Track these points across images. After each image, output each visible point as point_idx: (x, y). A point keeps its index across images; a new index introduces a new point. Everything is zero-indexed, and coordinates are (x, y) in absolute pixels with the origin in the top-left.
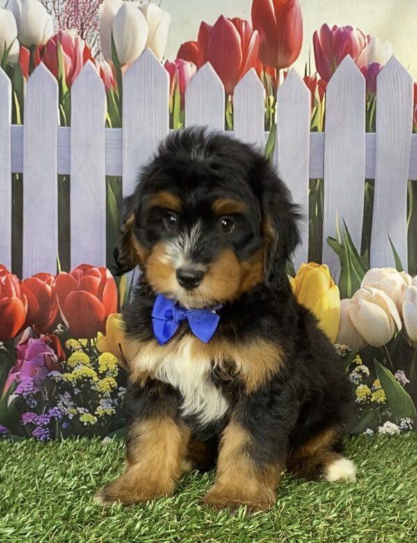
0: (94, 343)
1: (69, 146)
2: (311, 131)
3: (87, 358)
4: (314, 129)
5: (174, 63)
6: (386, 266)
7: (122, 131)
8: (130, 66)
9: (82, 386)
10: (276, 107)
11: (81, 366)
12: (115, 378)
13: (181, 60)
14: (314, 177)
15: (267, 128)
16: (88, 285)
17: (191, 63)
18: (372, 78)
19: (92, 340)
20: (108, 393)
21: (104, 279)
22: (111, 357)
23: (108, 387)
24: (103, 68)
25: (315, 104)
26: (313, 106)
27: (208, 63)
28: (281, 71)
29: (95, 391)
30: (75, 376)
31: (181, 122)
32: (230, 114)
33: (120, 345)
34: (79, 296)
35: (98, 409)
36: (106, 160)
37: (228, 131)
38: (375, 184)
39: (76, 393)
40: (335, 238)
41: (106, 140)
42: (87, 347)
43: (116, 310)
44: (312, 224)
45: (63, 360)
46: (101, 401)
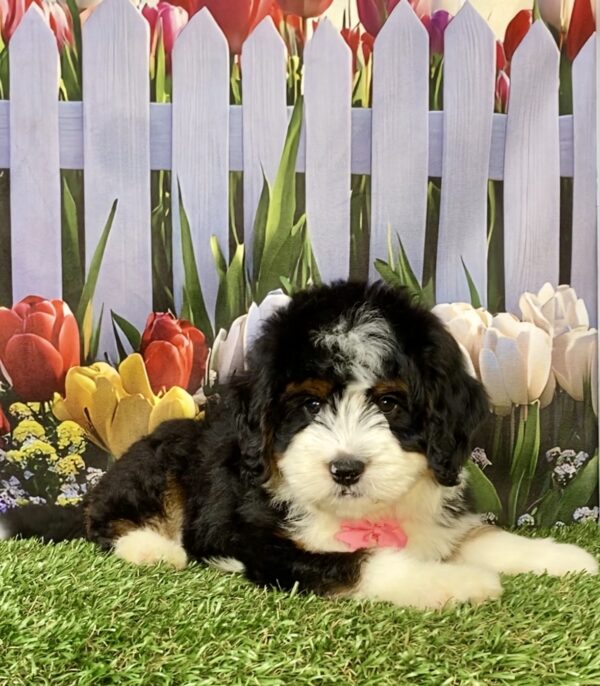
0: (50, 408)
1: (8, 128)
2: (353, 106)
3: (40, 429)
4: (357, 104)
5: (156, 8)
6: (458, 301)
7: (82, 105)
8: (92, 12)
9: (36, 467)
10: (303, 72)
11: (33, 440)
12: (81, 455)
13: (165, 3)
14: (358, 172)
15: (290, 102)
16: (38, 326)
17: (180, 8)
18: (438, 31)
19: (46, 404)
20: (72, 477)
21: (61, 318)
22: (75, 426)
23: (73, 467)
24: (54, 14)
25: (358, 68)
26: (355, 71)
27: (205, 10)
28: (309, 21)
29: (54, 474)
30: (24, 454)
31: (167, 93)
32: (237, 81)
33: (86, 410)
34: (25, 341)
35: (59, 497)
36: (61, 146)
37: (234, 106)
38: (442, 185)
39: (27, 478)
40: (386, 261)
41: (60, 118)
42: (40, 414)
43: (79, 362)
44: (354, 241)
45: (7, 433)
46: (64, 487)
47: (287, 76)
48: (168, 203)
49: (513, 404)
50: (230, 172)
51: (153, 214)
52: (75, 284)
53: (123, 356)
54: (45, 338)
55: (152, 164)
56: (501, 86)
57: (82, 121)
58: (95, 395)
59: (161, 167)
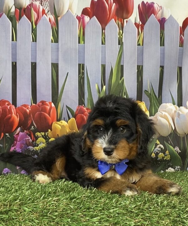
0: (47, 134)
1: (36, 50)
3: (44, 141)
4: (139, 45)
5: (80, 16)
6: (168, 102)
7: (58, 44)
8: (62, 17)
10: (123, 35)
11: (42, 144)
13: (83, 15)
14: (139, 65)
15: (119, 44)
16: (44, 110)
17: (87, 16)
18: (163, 24)
19: (46, 133)
21: (51, 107)
24: (50, 18)
25: (139, 34)
26: (138, 35)
27: (95, 17)
28: (125, 20)
30: (39, 148)
31: (83, 41)
32: (104, 38)
33: (58, 135)
34: (41, 114)
36: (51, 56)
37: (103, 45)
38: (164, 68)
40: (148, 90)
41: (51, 48)
42: (44, 136)
43: (56, 120)
44: (138, 85)
45: (34, 141)
47: (119, 36)
48: (83, 73)
49: (185, 134)
50: (102, 65)
51: (79, 77)
52: (56, 97)
53: (69, 118)
54: (47, 113)
55: (79, 62)
56: (181, 39)
57: (58, 49)
58: (61, 130)
59: (81, 63)
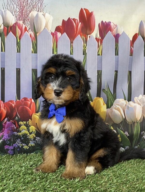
1: (20, 59)
2: (98, 55)
3: (26, 128)
4: (99, 55)
5: (54, 33)
6: (121, 98)
7: (37, 55)
8: (40, 34)
10: (87, 47)
11: (24, 130)
12: (35, 134)
13: (56, 32)
14: (99, 70)
15: (84, 54)
16: (26, 104)
17: (60, 33)
18: (117, 38)
19: (27, 122)
20: (32, 139)
21: (31, 102)
22: (34, 127)
23: (33, 137)
24: (31, 34)
25: (99, 47)
26: (98, 47)
27: (65, 33)
28: (88, 36)
29: (28, 138)
30: (22, 134)
31: (56, 52)
33: (36, 123)
35: (29, 144)
36: (32, 64)
37: (71, 55)
38: (118, 72)
39: (22, 139)
40: (105, 89)
41: (32, 57)
42: (26, 124)
43: (35, 112)
44: (98, 85)
45: (18, 128)
46: (30, 141)
49: (133, 122)
54: (28, 107)
56: (131, 50)
57: (37, 58)
